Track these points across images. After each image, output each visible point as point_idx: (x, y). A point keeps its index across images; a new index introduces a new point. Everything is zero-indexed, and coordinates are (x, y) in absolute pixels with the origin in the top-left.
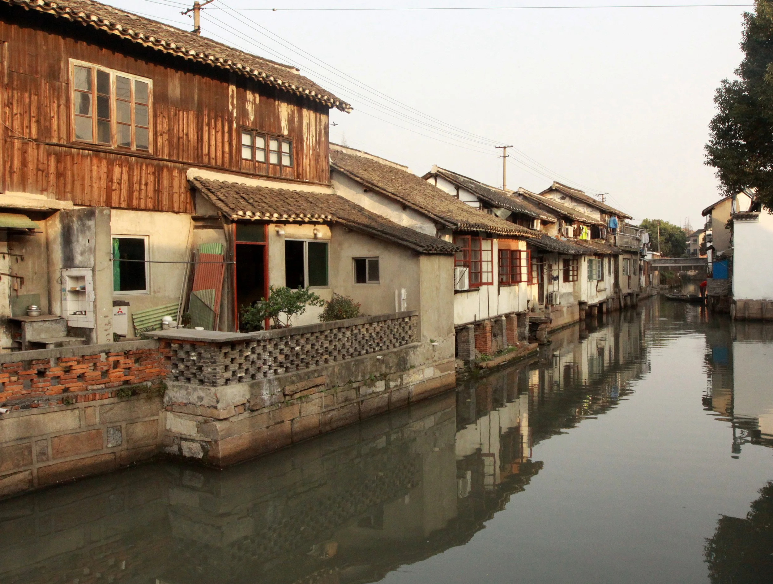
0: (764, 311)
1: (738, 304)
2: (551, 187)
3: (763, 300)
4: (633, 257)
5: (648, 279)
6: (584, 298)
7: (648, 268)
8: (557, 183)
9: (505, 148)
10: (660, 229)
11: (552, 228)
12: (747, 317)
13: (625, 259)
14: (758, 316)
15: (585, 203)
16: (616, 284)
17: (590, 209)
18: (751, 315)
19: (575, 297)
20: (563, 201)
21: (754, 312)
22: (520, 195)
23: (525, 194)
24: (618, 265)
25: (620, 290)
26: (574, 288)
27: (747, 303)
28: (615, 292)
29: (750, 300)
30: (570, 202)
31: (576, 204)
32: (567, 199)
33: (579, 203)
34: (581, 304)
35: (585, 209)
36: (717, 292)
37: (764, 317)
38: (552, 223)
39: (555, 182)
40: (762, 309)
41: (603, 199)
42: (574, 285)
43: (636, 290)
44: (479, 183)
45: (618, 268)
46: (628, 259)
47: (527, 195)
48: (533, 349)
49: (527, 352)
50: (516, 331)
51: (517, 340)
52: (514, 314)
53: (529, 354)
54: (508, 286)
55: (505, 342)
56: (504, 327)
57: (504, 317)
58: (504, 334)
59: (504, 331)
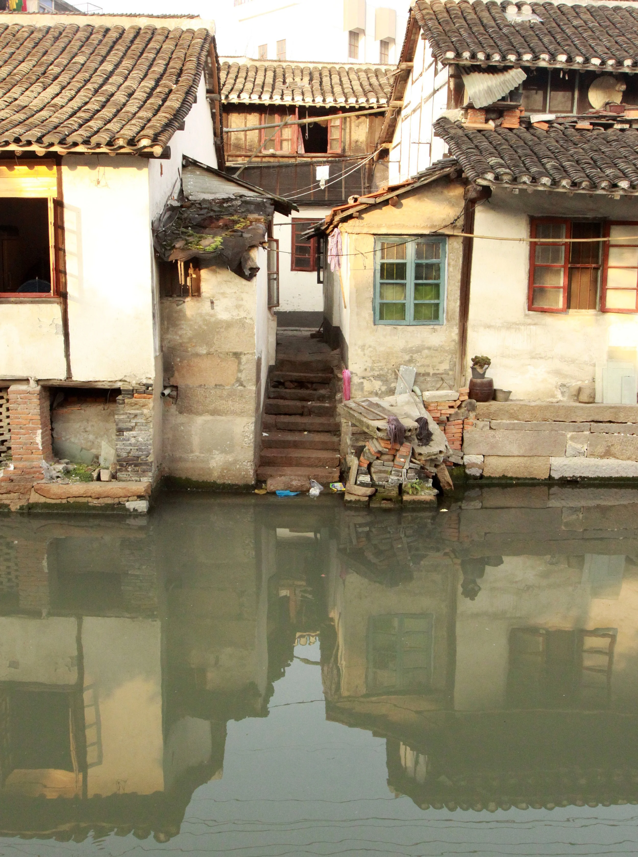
48: (90, 499)
49: (34, 498)
50: (35, 434)
51: (40, 459)
52: (32, 382)
53: (46, 506)
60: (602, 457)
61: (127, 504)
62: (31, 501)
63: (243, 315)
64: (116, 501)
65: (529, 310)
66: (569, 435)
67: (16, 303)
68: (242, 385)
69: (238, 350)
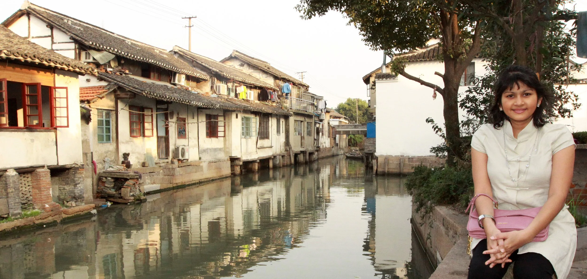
0: (402, 165)
1: (379, 159)
2: (231, 55)
3: (401, 156)
4: (306, 119)
5: (333, 141)
6: (234, 154)
7: (333, 132)
8: (237, 51)
9: (190, 18)
10: (358, 106)
11: (204, 86)
12: (386, 172)
13: (297, 121)
14: (396, 171)
15: (261, 70)
16: (287, 143)
17: (265, 75)
18: (391, 170)
19: (226, 153)
20: (242, 68)
21: (393, 167)
22: (175, 53)
23: (179, 52)
24: (289, 126)
25: (290, 148)
26: (225, 144)
27: (387, 159)
28: (286, 150)
29: (389, 156)
30: (248, 69)
31: (253, 71)
32: (246, 66)
33: (255, 70)
34: (233, 160)
35: (261, 74)
36: (371, 149)
37: (402, 171)
38: (205, 80)
39: (234, 50)
40: (400, 164)
41: (302, 76)
42: (225, 141)
43: (310, 149)
44: (113, 33)
45: (289, 129)
46: (301, 121)
47: (181, 53)
48: (80, 212)
49: (64, 216)
50: (49, 190)
51: (52, 201)
52: (46, 168)
53: (68, 218)
54: (27, 131)
55: (13, 205)
56: (11, 185)
57: (12, 172)
58: (12, 194)
59: (10, 191)
60: (153, 184)
61: (91, 212)
62: (64, 217)
63: (86, 138)
64: (88, 211)
65: (131, 136)
66: (146, 177)
67: (39, 131)
68: (88, 166)
69: (86, 152)
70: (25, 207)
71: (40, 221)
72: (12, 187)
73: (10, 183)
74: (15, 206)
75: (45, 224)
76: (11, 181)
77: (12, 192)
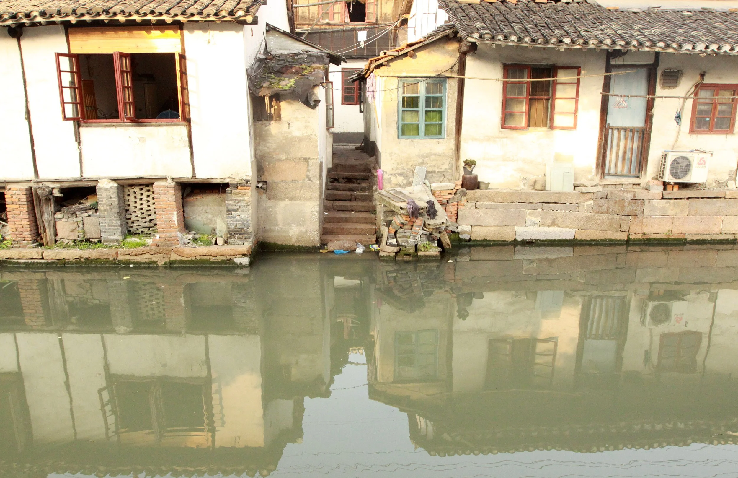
49: (174, 257)
50: (172, 214)
51: (176, 231)
52: (169, 180)
53: (181, 262)
54: (132, 126)
55: (107, 227)
56: (105, 201)
57: (106, 183)
58: (106, 213)
59: (102, 208)
60: (549, 226)
61: (235, 260)
62: (172, 259)
63: (309, 132)
64: (228, 258)
65: (503, 127)
66: (528, 212)
67: (156, 126)
68: (310, 180)
69: (307, 157)
70: (149, 232)
71: (128, 257)
72: (105, 204)
73: (103, 198)
74: (110, 229)
75: (133, 263)
76: (104, 195)
77: (105, 210)
